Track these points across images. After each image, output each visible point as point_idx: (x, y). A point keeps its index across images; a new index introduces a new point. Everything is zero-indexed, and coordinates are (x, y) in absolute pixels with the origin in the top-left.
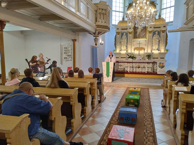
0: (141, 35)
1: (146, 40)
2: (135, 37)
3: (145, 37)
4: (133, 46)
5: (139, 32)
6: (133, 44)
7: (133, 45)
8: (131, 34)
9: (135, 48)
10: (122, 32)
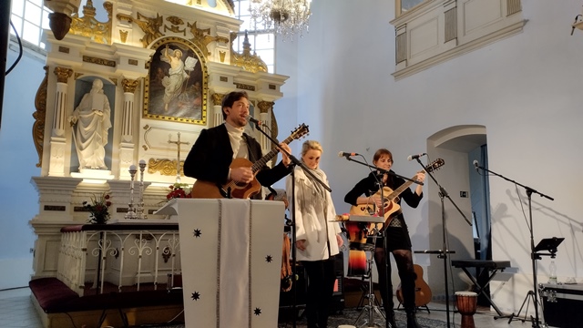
0: (179, 105)
2: (155, 109)
3: (200, 118)
4: (141, 149)
5: (172, 89)
6: (142, 142)
7: (146, 149)
8: (132, 91)
9: (152, 160)
10: (86, 75)
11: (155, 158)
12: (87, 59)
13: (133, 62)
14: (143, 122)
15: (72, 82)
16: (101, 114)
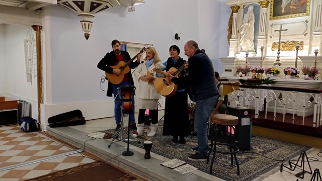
0: (291, 7)
1: (308, 18)
2: (276, 14)
3: (305, 12)
4: (269, 38)
6: (269, 34)
7: (271, 37)
8: (266, 7)
9: (273, 43)
10: (248, 4)
14: (271, 22)
15: (241, 11)
16: (248, 24)
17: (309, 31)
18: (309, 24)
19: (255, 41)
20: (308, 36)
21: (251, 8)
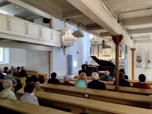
1: (111, 49)
6: (102, 53)
8: (101, 45)
9: (103, 55)
11: (104, 55)
12: (95, 42)
13: (100, 42)
14: (102, 50)
15: (94, 46)
16: (96, 50)
17: (112, 52)
18: (112, 51)
19: (98, 54)
20: (112, 53)
21: (96, 45)
